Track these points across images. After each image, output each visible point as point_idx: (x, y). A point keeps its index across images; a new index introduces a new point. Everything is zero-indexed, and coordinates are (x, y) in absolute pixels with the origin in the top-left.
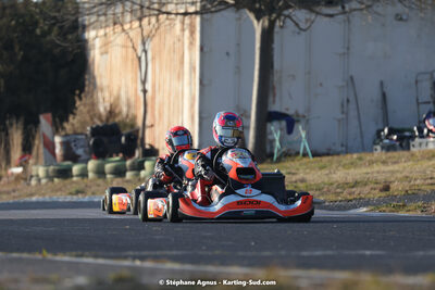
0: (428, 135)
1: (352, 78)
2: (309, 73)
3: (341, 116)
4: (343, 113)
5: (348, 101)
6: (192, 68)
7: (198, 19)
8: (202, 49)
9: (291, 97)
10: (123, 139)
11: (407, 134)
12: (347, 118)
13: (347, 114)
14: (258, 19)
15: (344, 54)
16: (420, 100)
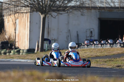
0: (85, 45)
1: (69, 30)
2: (58, 29)
3: (66, 40)
5: (68, 36)
6: (28, 27)
7: (29, 14)
8: (30, 22)
9: (53, 35)
10: (9, 45)
11: (80, 45)
12: (68, 41)
13: (68, 39)
14: (42, 14)
15: (67, 24)
16: (87, 36)
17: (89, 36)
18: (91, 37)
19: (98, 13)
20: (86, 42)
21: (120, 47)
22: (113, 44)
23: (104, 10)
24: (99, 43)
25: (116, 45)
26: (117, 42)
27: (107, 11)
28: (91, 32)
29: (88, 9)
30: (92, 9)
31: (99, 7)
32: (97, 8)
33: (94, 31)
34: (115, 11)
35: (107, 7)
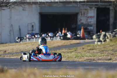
0: (26, 39)
1: (12, 25)
2: (1, 24)
4: (10, 33)
5: (11, 30)
11: (22, 38)
13: (11, 34)
15: (10, 19)
16: (29, 30)
17: (30, 30)
18: (32, 30)
19: (38, 8)
20: (28, 36)
21: (60, 39)
22: (53, 37)
23: (45, 5)
24: (40, 36)
25: (56, 38)
26: (57, 35)
27: (47, 6)
28: (33, 26)
29: (29, 4)
30: (33, 4)
31: (40, 2)
32: (37, 3)
33: (35, 25)
34: (55, 6)
35: (47, 2)
